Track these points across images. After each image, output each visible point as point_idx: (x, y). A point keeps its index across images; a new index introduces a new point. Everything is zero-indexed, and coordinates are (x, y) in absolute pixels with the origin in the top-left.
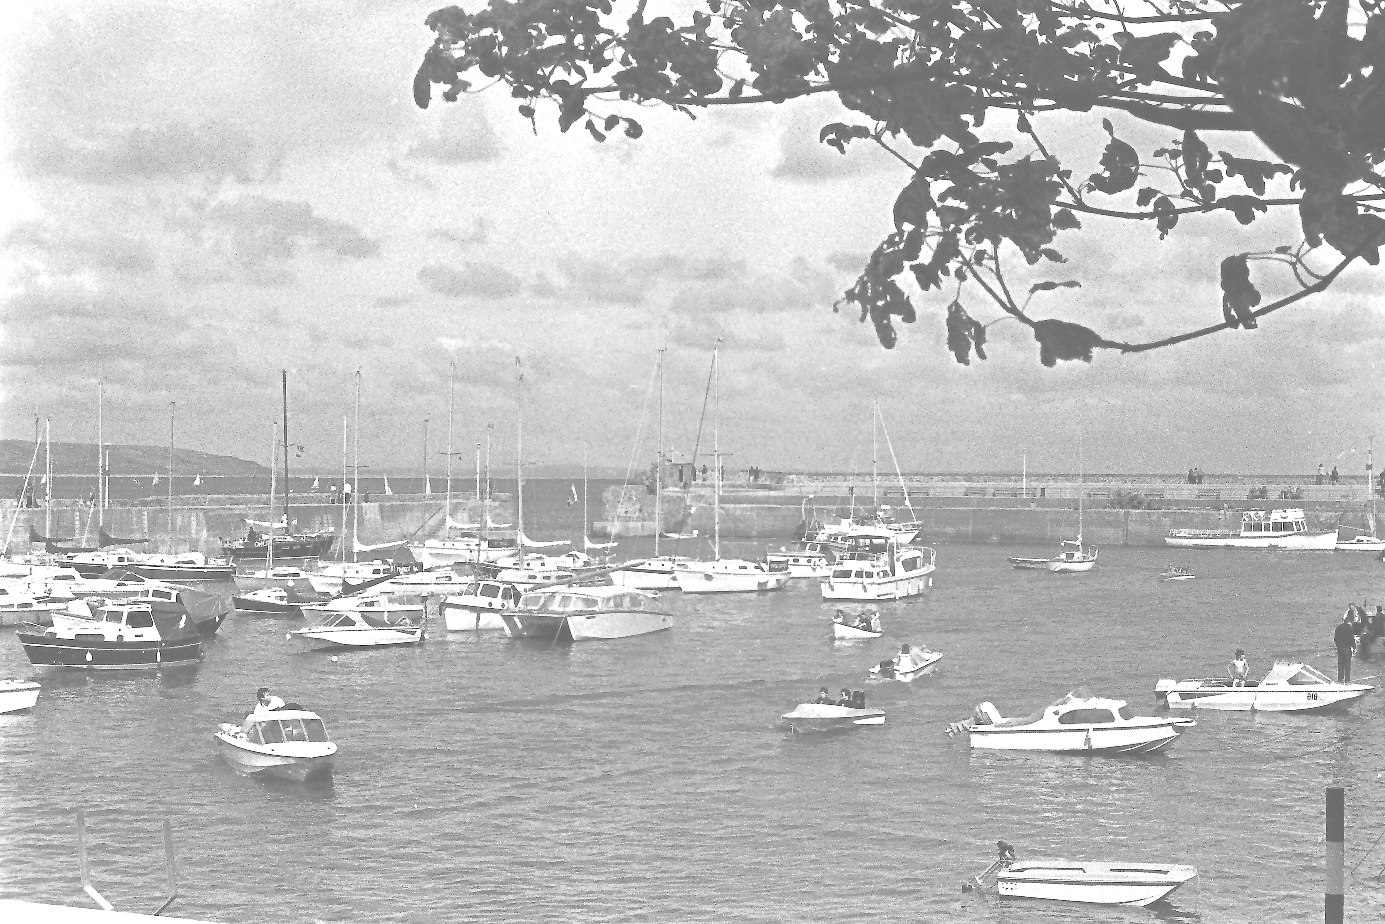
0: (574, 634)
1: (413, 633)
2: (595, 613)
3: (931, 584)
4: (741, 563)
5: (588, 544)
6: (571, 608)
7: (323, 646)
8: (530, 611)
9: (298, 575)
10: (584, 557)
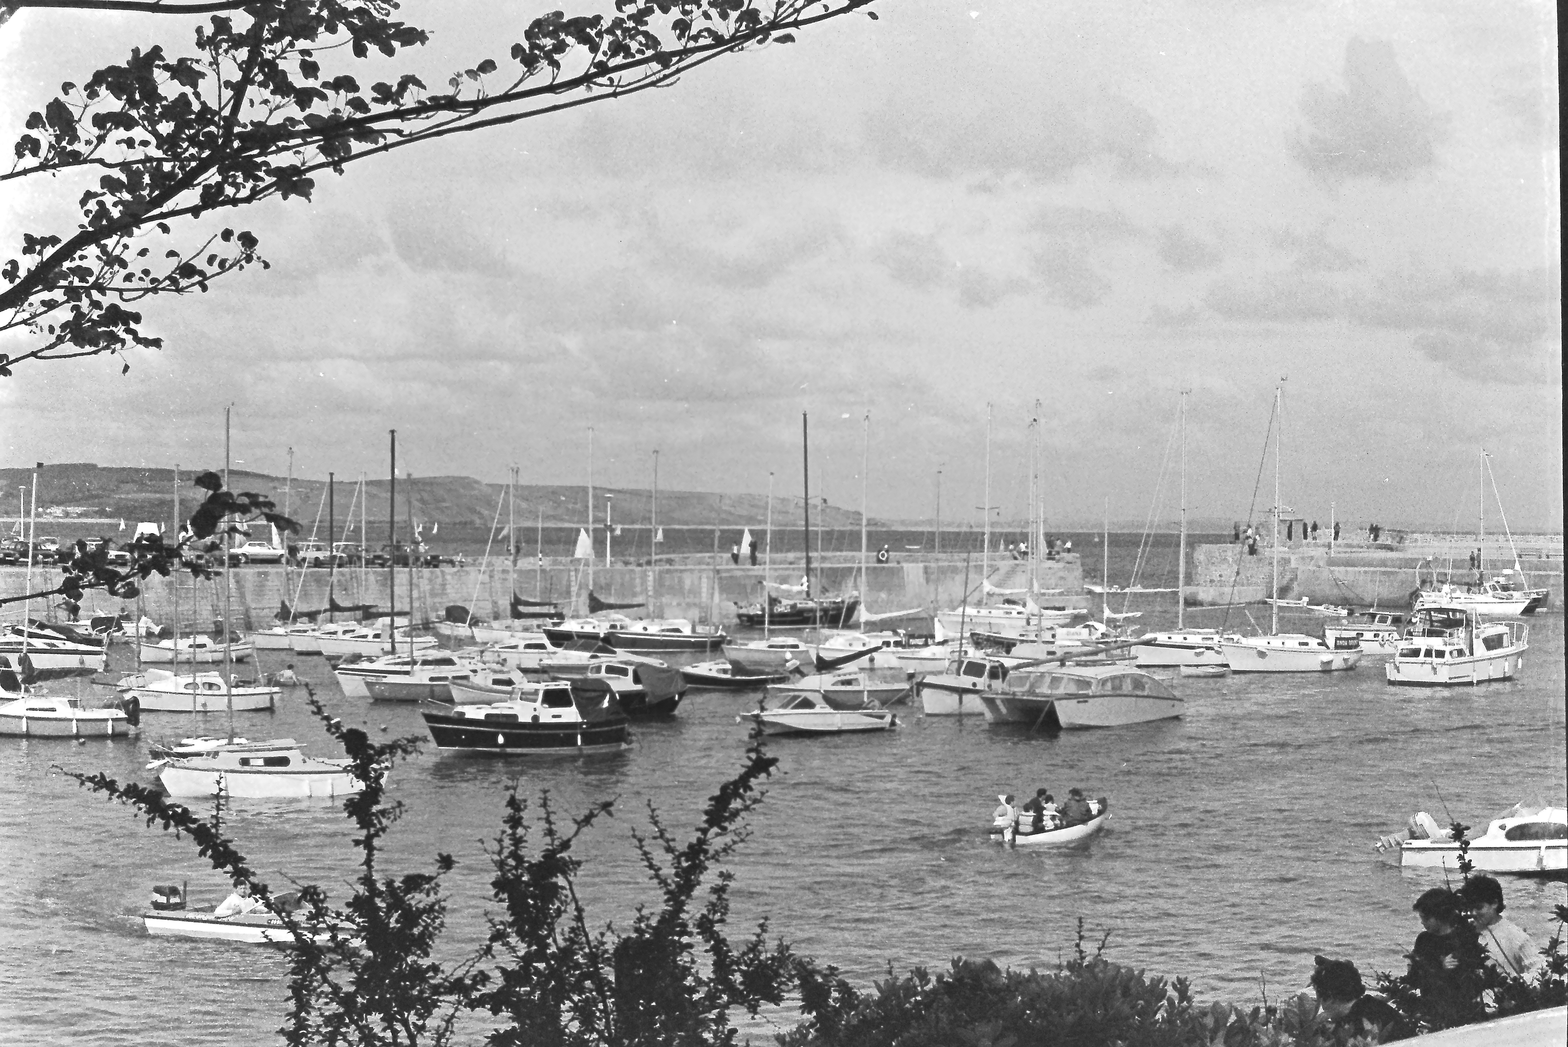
0: (1063, 720)
1: (882, 717)
2: (1088, 696)
3: (1520, 666)
4: (1303, 638)
5: (1107, 613)
6: (1061, 691)
7: (778, 730)
8: (1014, 694)
9: (796, 646)
10: (1102, 628)
